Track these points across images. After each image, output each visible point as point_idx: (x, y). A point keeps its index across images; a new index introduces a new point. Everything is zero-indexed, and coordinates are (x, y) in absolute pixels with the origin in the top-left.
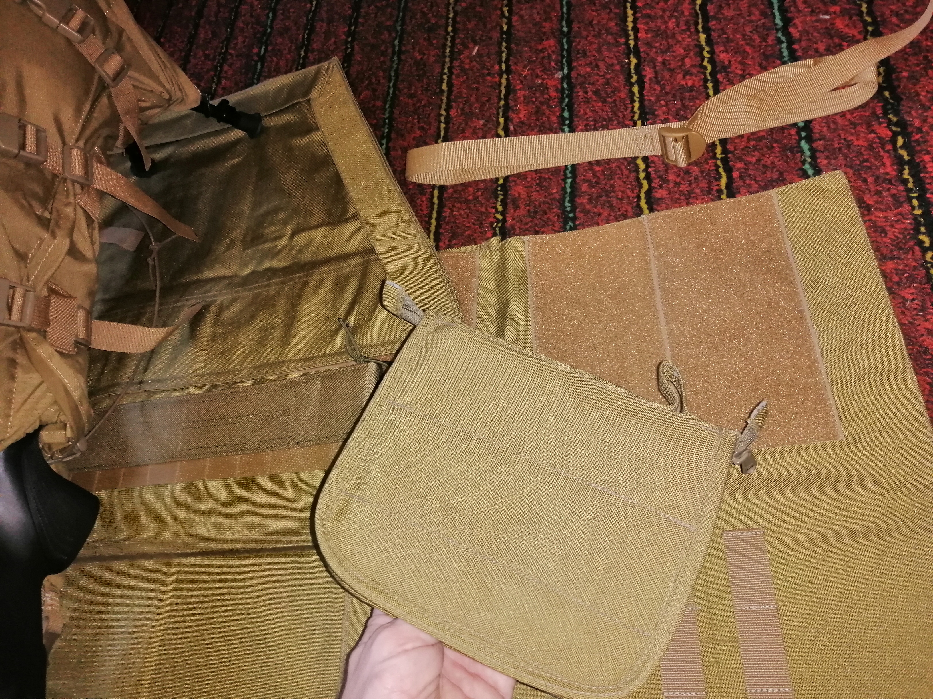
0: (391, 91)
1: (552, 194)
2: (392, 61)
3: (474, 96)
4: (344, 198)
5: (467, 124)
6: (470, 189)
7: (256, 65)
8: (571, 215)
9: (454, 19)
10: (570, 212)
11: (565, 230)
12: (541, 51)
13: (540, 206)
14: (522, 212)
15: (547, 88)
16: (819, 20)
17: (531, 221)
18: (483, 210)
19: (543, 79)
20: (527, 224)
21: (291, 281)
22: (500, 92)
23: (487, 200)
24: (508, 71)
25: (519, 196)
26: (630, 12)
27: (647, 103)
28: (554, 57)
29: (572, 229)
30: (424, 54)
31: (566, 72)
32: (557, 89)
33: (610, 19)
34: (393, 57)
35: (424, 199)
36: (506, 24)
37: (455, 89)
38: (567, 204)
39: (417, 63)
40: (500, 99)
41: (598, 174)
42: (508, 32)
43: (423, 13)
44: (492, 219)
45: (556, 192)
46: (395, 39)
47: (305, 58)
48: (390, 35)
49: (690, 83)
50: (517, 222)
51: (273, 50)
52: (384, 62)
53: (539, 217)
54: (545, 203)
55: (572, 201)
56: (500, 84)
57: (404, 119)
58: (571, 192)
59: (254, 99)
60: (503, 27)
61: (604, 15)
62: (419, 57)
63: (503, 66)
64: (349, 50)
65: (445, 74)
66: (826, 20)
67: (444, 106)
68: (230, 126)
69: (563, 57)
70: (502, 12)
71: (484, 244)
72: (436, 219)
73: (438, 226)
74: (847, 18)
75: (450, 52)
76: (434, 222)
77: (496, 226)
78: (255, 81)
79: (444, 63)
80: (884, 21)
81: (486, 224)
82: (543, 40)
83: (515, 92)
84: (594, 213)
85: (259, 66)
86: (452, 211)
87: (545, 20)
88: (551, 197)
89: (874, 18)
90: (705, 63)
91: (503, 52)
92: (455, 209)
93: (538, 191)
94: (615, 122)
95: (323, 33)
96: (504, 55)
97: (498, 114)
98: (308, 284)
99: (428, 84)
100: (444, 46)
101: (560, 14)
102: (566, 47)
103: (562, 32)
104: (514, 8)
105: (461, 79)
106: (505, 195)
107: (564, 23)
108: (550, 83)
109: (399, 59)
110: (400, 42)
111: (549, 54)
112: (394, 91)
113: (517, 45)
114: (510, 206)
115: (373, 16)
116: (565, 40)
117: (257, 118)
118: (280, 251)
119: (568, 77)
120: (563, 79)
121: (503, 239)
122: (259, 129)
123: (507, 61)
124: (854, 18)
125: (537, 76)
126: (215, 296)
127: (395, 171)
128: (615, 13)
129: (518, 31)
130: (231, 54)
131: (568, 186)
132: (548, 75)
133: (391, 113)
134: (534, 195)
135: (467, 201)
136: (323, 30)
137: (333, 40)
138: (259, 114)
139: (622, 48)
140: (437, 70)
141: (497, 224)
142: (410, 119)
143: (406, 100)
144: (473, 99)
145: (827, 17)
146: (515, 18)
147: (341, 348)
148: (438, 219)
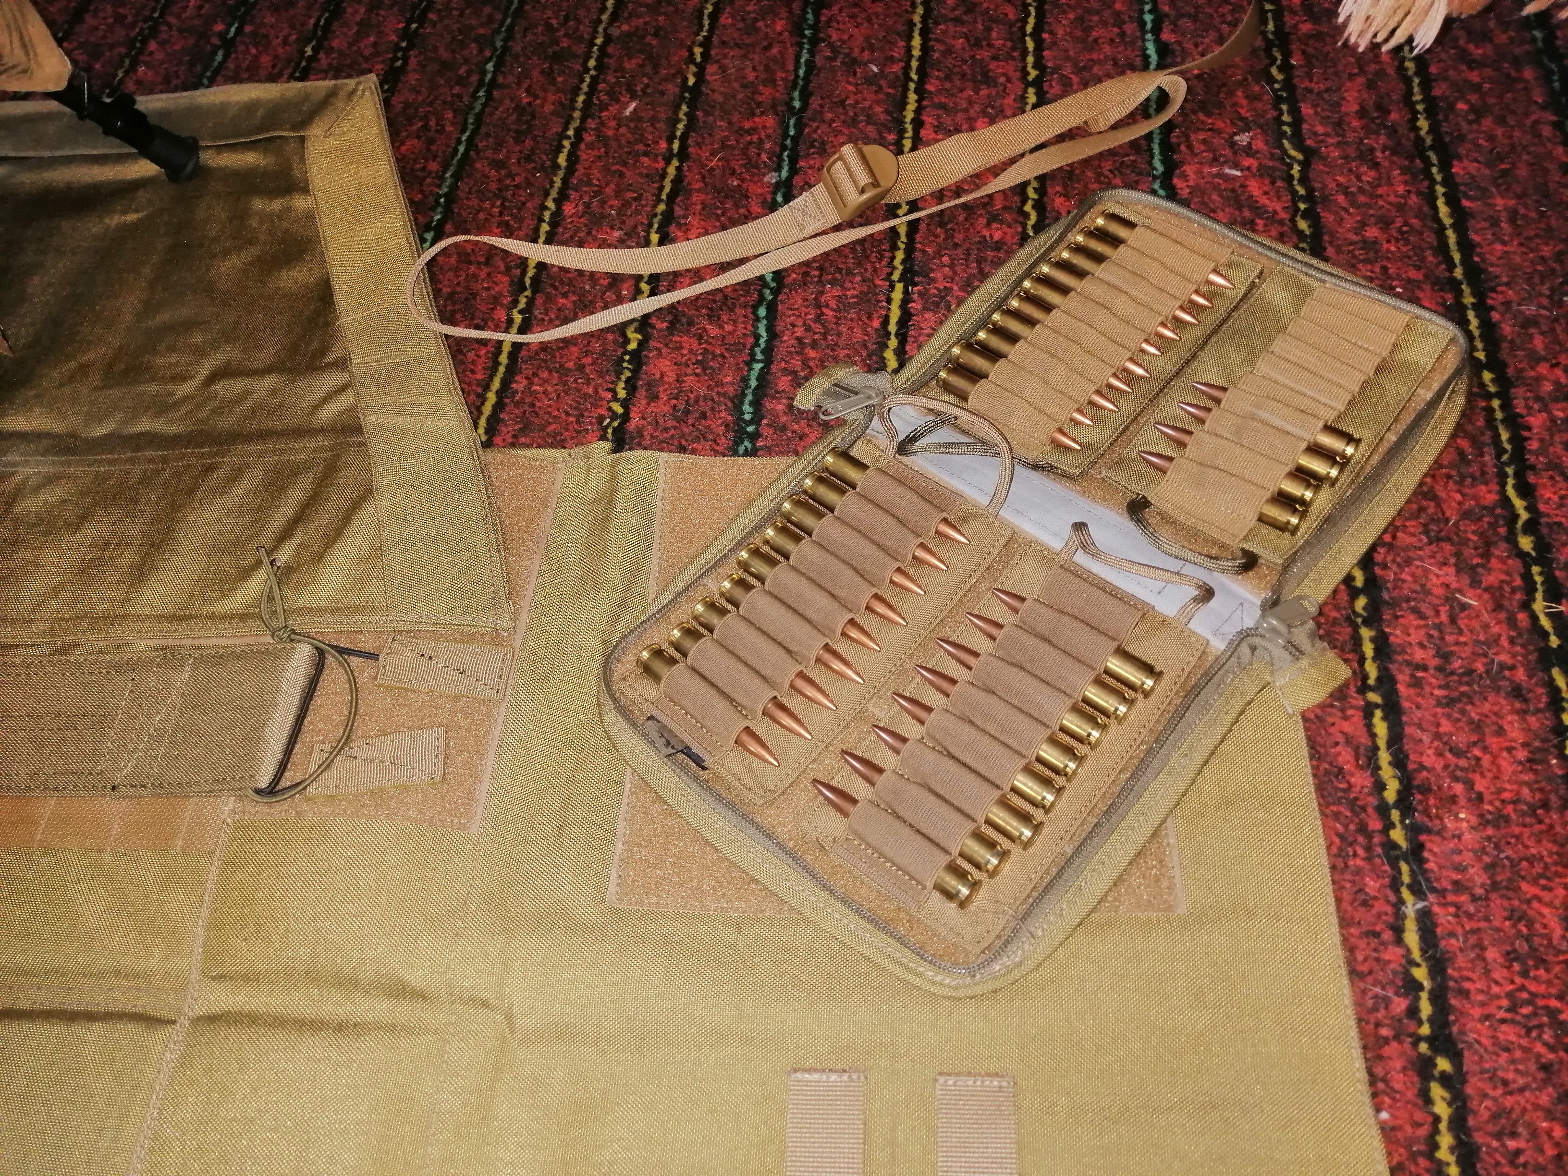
0: (462, 149)
1: (722, 385)
2: (474, 96)
3: (613, 186)
4: (327, 324)
5: (589, 233)
6: (573, 349)
7: (215, 53)
8: (750, 429)
9: (603, 48)
10: (751, 422)
11: (735, 454)
12: (750, 132)
13: (697, 401)
14: (661, 407)
15: (747, 197)
16: (1220, 175)
17: (675, 428)
18: (590, 391)
19: (743, 180)
20: (666, 430)
21: (181, 459)
22: (662, 188)
23: (601, 374)
24: (683, 155)
25: (662, 377)
26: (912, 97)
27: (918, 255)
28: (768, 146)
29: (747, 454)
30: (536, 97)
31: (784, 174)
32: (765, 201)
33: (878, 102)
34: (477, 90)
35: (483, 352)
36: (694, 75)
37: (580, 170)
38: (747, 408)
39: (519, 109)
40: (659, 200)
41: (811, 364)
42: (696, 90)
43: (549, 27)
44: (604, 412)
45: (732, 384)
46: (489, 60)
47: (311, 59)
48: (481, 51)
49: (997, 236)
50: (649, 423)
51: (254, 34)
52: (460, 97)
53: (690, 421)
54: (705, 399)
55: (756, 404)
56: (663, 176)
57: (474, 202)
58: (757, 387)
59: (195, 112)
60: (686, 79)
61: (868, 93)
62: (525, 101)
63: (676, 146)
64: (399, 63)
65: (568, 137)
66: (1235, 178)
67: (554, 194)
68: (134, 150)
69: (784, 148)
70: (692, 54)
71: (578, 451)
72: (498, 393)
73: (499, 406)
74: (1267, 181)
75: (584, 102)
76: (492, 398)
77: (609, 424)
78: (205, 81)
79: (570, 118)
80: (1325, 199)
81: (590, 418)
82: (754, 114)
83: (689, 193)
84: (794, 432)
85: (219, 57)
86: (531, 383)
87: (765, 83)
88: (721, 390)
89: (1310, 191)
90: (1028, 207)
91: (680, 120)
92: (536, 380)
93: (697, 375)
94: (858, 278)
95: (357, 24)
96: (681, 126)
97: (651, 225)
98: (213, 471)
99: (532, 150)
100: (576, 91)
101: (792, 77)
102: (792, 133)
103: (791, 108)
104: (713, 52)
105: (595, 152)
106: (636, 372)
107: (796, 94)
108: (755, 190)
109: (489, 96)
110: (497, 67)
111: (760, 139)
112: (467, 151)
113: (707, 113)
114: (641, 394)
115: (456, 13)
116: (792, 122)
117: (191, 147)
118: (176, 404)
120: (778, 186)
121: (615, 451)
122: (190, 167)
123: (684, 138)
124: (1279, 183)
125: (733, 173)
126: (15, 464)
127: (437, 293)
128: (888, 95)
129: (713, 91)
130: (170, 26)
131: (754, 374)
132: (752, 176)
133: (454, 187)
134: (690, 380)
135: (563, 372)
136: (358, 18)
137: (372, 39)
138: (195, 141)
140: (556, 129)
141: (612, 420)
142: (487, 205)
143: (487, 170)
144: (610, 190)
145: (1238, 173)
146: (711, 69)
147: (249, 606)
148: (500, 394)
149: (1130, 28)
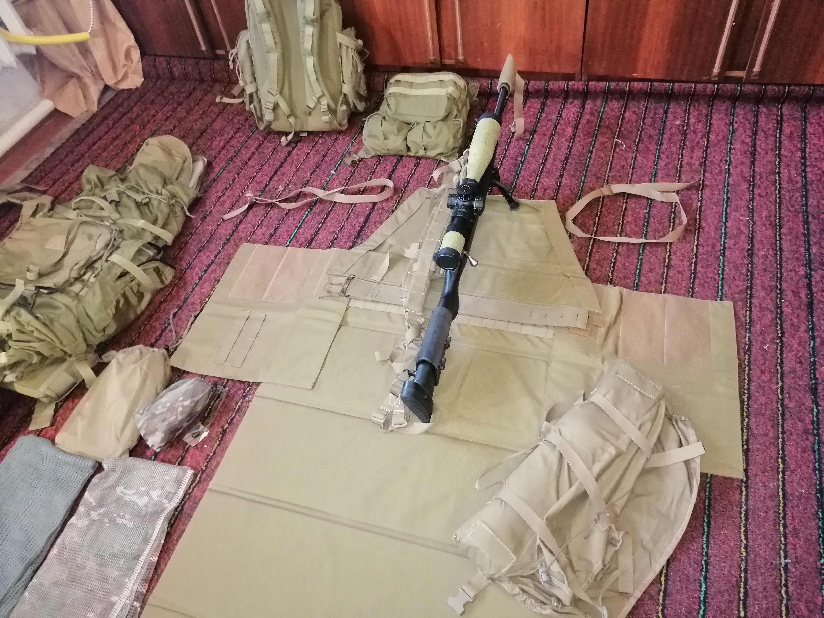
12: (640, 201)
19: (639, 210)
22: (622, 209)
24: (626, 203)
28: (644, 204)
32: (644, 215)
108: (641, 212)
110: (585, 178)
115: (574, 164)
119: (648, 213)
125: (637, 208)
139: (669, 210)
149: (722, 192)
